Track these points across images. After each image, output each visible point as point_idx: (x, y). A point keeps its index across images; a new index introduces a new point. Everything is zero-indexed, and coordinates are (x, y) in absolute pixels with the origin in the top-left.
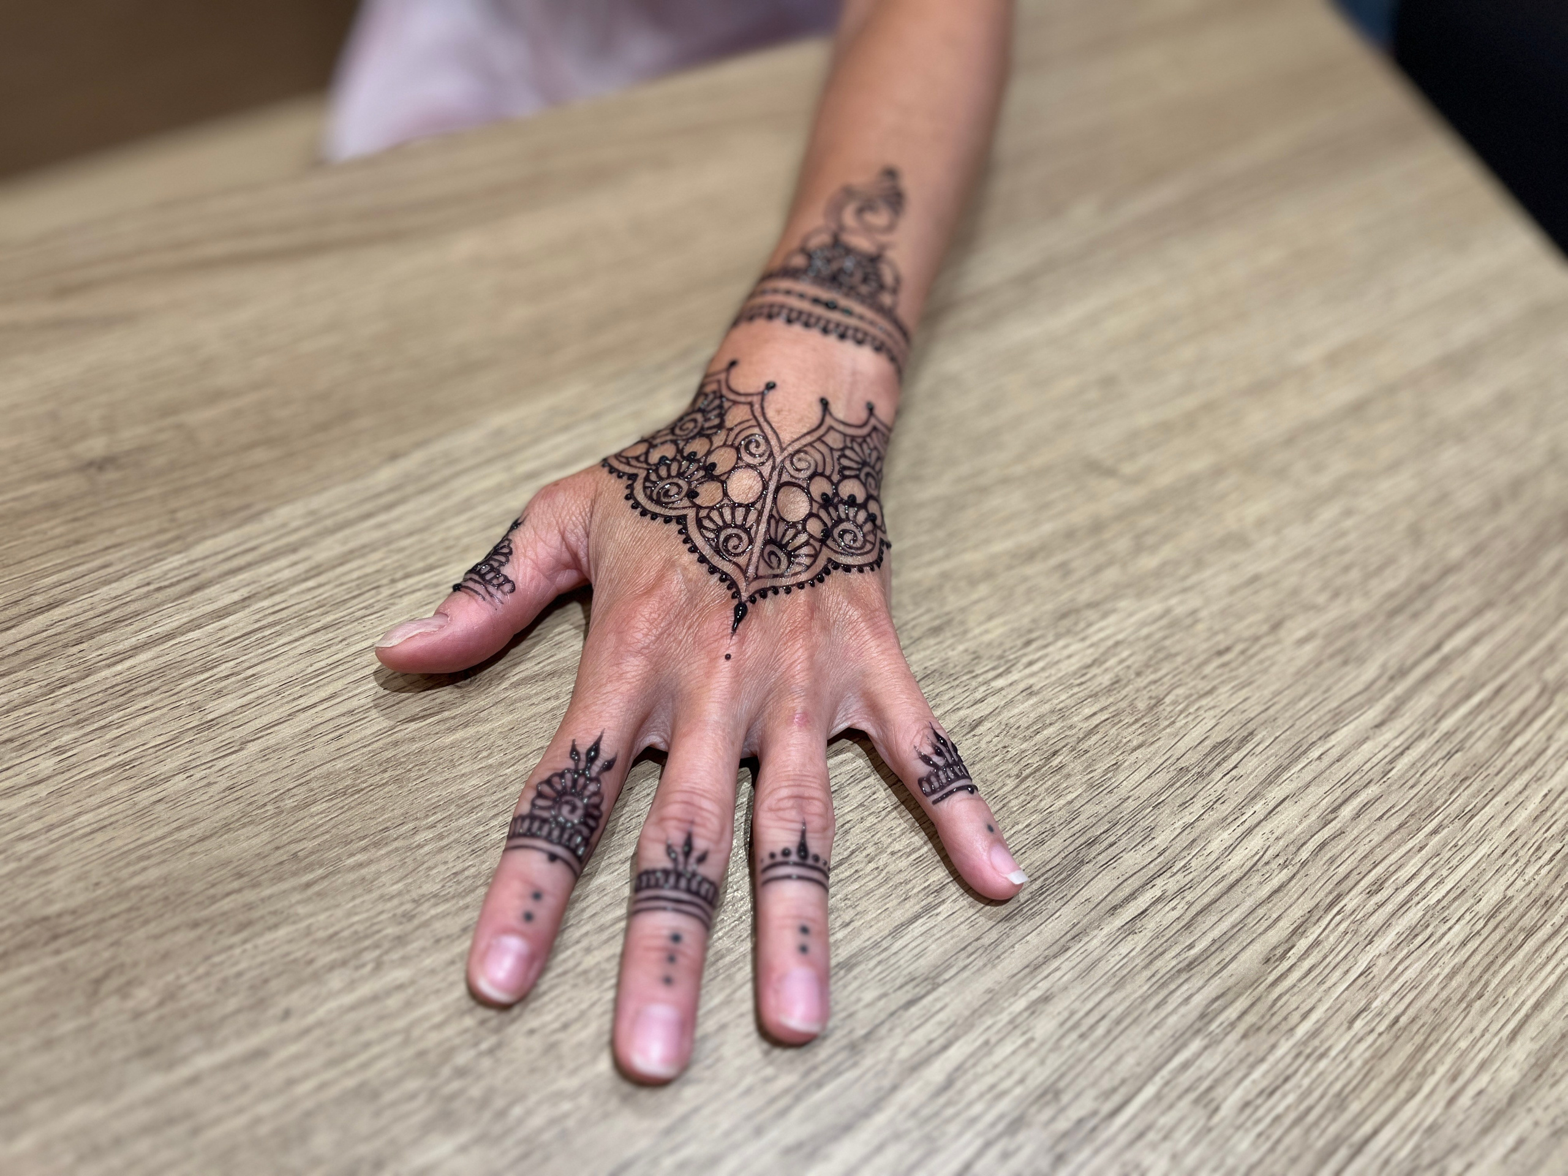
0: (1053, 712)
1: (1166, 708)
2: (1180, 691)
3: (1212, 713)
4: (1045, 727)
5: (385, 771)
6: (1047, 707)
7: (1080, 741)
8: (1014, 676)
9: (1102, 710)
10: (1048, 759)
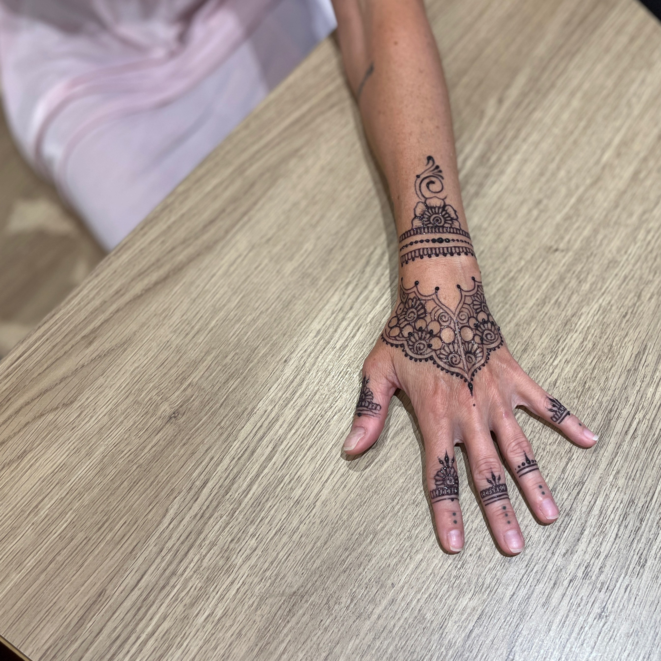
0: (578, 366)
1: (615, 348)
2: (617, 339)
3: (630, 343)
4: (577, 374)
5: (369, 491)
6: (575, 366)
7: (591, 374)
8: (559, 358)
9: (594, 358)
10: (584, 386)
